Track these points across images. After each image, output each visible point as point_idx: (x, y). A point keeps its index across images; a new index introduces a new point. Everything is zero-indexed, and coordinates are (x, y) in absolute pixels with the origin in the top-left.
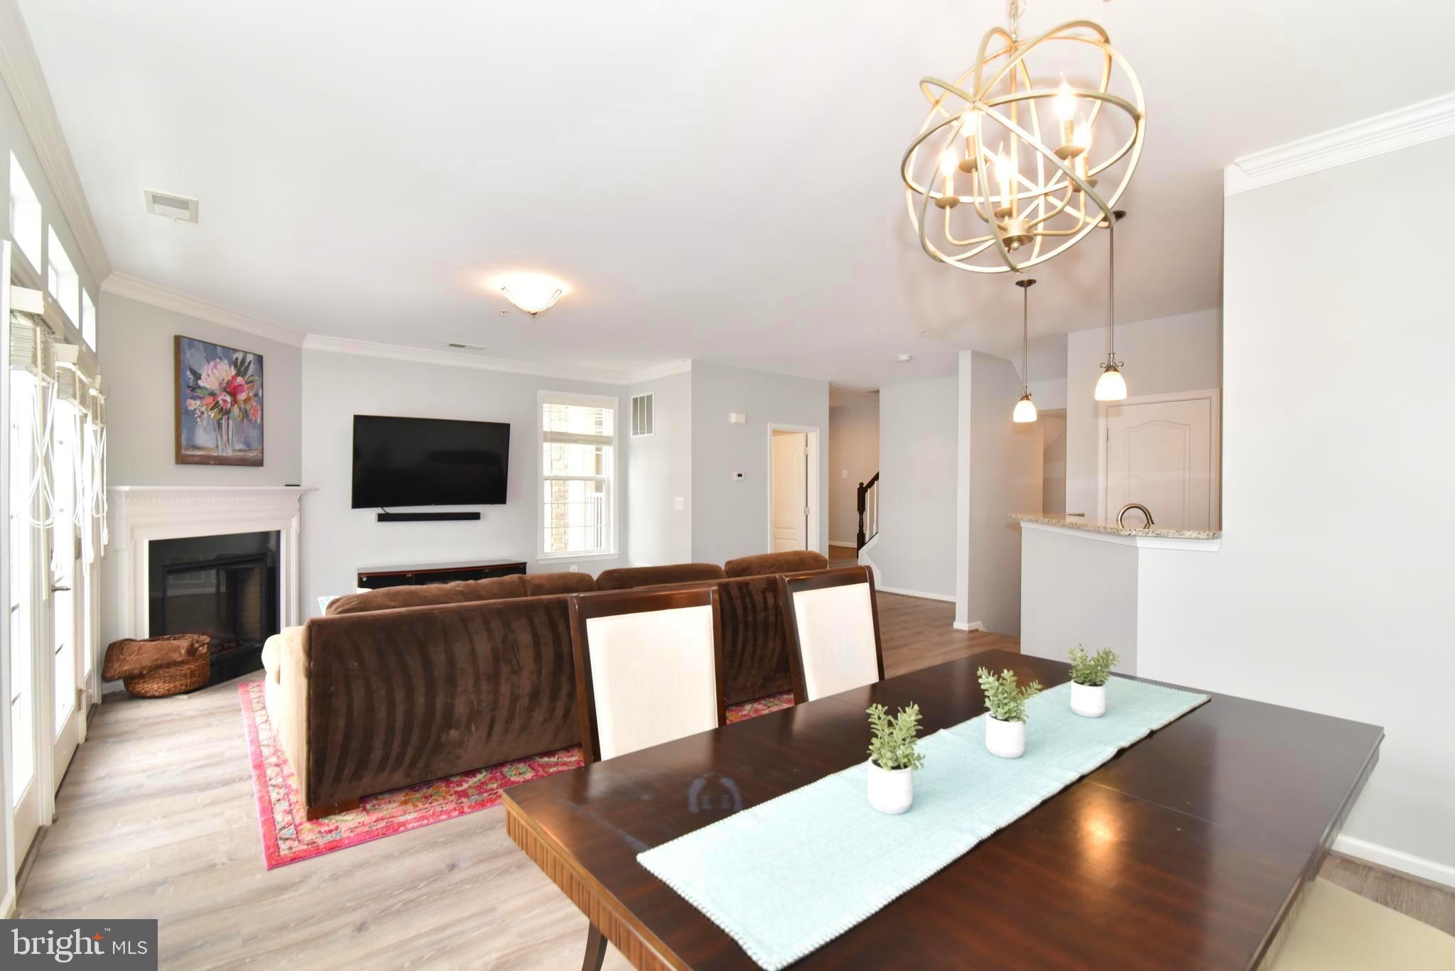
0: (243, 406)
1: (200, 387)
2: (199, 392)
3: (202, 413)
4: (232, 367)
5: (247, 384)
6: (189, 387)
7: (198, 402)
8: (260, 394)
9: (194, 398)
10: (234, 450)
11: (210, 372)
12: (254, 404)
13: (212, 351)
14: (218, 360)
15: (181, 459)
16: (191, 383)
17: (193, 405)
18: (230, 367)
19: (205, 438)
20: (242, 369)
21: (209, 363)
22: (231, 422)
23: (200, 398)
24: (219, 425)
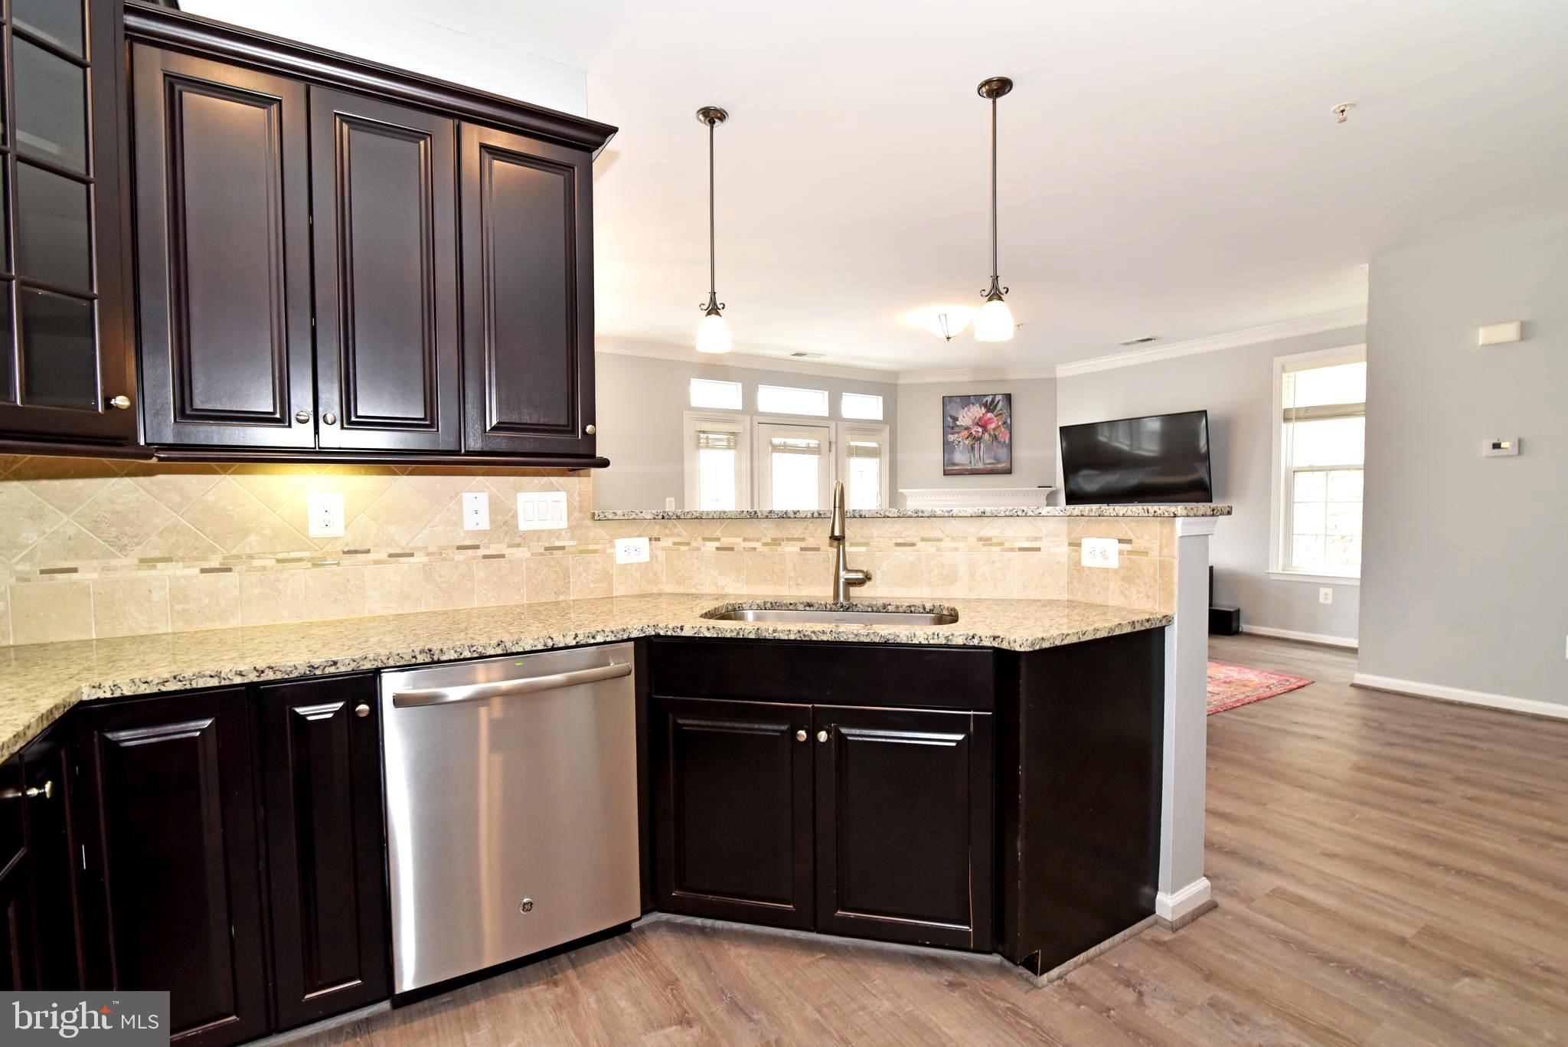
0: (992, 433)
1: (957, 426)
2: (956, 429)
3: (959, 442)
4: (983, 408)
5: (996, 416)
6: (949, 427)
7: (956, 436)
8: (1009, 422)
9: (952, 434)
10: (984, 464)
11: (965, 415)
12: (1003, 430)
13: (966, 400)
14: (971, 405)
15: (946, 473)
16: (951, 425)
17: (951, 438)
18: (981, 408)
19: (961, 458)
20: (991, 407)
21: (963, 408)
22: (982, 445)
23: (958, 433)
24: (973, 448)
